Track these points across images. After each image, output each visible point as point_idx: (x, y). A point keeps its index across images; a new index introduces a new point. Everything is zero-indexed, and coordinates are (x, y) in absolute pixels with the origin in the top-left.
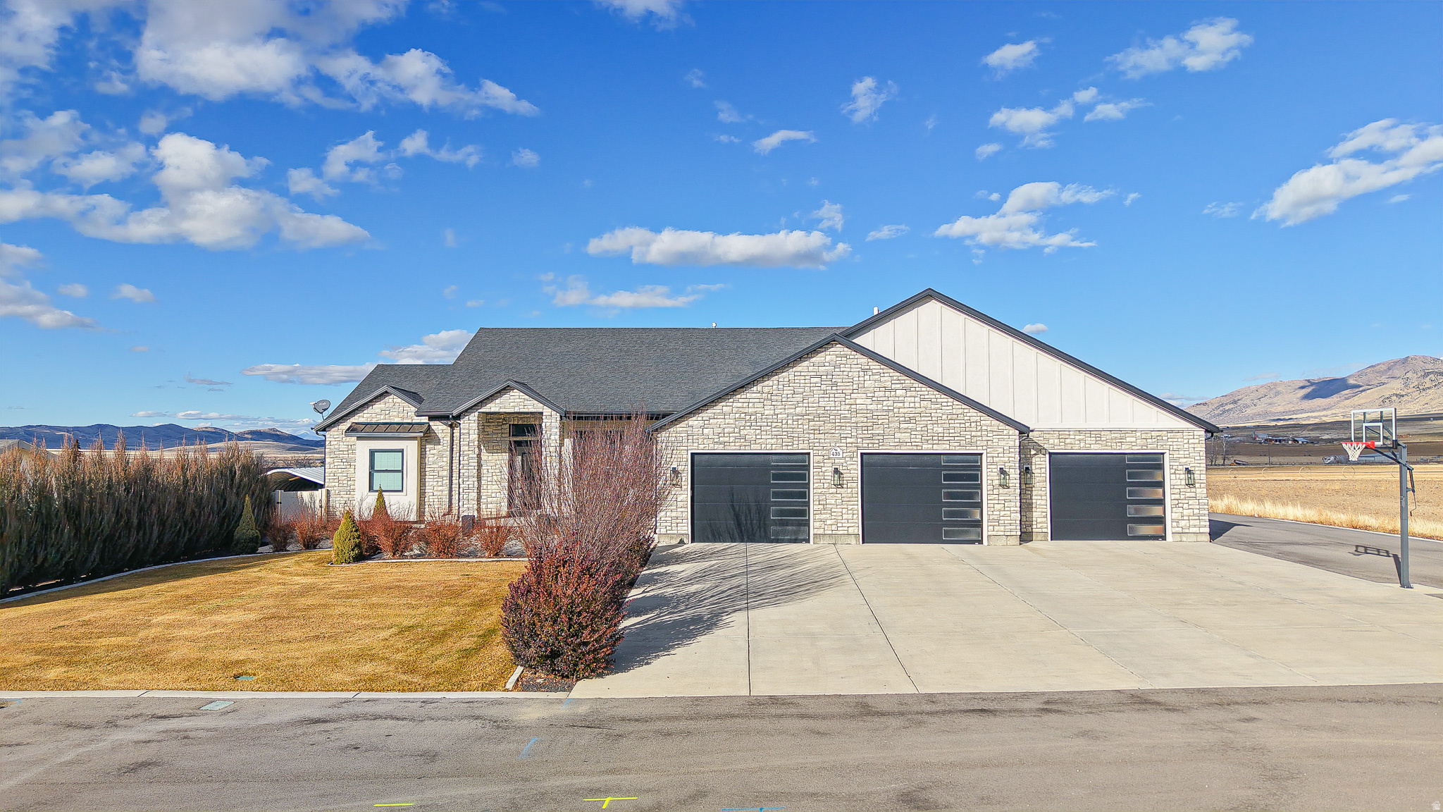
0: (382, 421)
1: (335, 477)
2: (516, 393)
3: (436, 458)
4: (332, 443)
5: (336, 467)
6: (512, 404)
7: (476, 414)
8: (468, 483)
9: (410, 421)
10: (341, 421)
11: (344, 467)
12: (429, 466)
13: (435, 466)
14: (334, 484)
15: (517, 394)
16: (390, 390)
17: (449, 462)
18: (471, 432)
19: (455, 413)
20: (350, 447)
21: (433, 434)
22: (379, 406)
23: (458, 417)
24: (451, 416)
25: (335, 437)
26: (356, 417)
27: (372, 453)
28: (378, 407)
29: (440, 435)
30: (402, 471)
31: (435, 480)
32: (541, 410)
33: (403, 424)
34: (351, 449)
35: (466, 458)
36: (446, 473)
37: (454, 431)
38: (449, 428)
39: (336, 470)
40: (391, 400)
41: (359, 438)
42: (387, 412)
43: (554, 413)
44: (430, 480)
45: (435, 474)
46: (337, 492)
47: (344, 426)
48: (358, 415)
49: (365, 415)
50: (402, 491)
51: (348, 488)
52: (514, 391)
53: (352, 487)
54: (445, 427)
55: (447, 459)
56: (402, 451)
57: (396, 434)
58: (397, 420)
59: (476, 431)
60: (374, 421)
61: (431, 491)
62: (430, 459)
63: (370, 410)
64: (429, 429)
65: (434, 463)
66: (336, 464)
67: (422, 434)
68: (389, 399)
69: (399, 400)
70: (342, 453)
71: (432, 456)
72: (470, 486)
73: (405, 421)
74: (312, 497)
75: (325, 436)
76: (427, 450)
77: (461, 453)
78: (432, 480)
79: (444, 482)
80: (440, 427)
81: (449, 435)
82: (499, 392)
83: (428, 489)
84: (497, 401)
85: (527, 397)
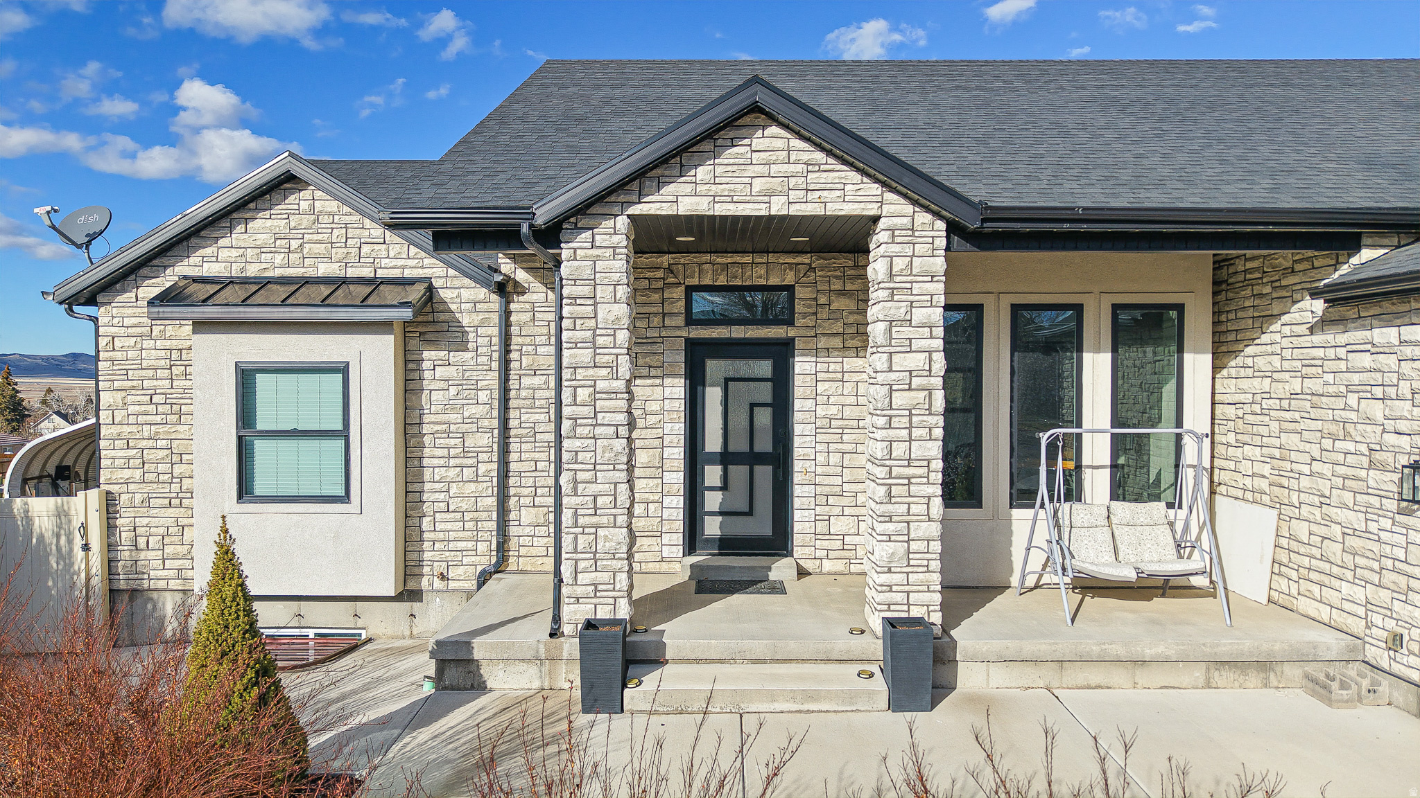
0: (278, 273)
1: (131, 453)
2: (771, 139)
3: (453, 391)
4: (118, 343)
5: (132, 419)
6: (758, 185)
7: (622, 222)
8: (593, 489)
9: (367, 272)
10: (144, 271)
11: (158, 419)
12: (433, 418)
13: (453, 418)
14: (126, 474)
15: (780, 144)
16: (299, 170)
17: (496, 404)
18: (603, 293)
19: (543, 214)
20: (175, 355)
21: (442, 317)
22: (269, 223)
23: (551, 236)
24: (525, 229)
25: (127, 322)
26: (194, 260)
27: (246, 377)
28: (263, 225)
29: (466, 320)
30: (344, 434)
31: (453, 462)
32: (872, 210)
33: (344, 282)
34: (178, 361)
35: (583, 394)
36: (487, 440)
37: (513, 306)
38: (495, 297)
39: (134, 429)
40: (304, 205)
41: (201, 326)
42: (295, 244)
43: (924, 218)
44: (436, 462)
45: (452, 442)
46: (138, 497)
47: (151, 288)
48: (201, 252)
49: (224, 254)
50: (346, 498)
51: (175, 487)
52: (768, 131)
53: (186, 483)
54: (482, 292)
55: (487, 394)
56: (343, 369)
57: (323, 314)
58: (325, 270)
59: (622, 292)
60: (252, 271)
61: (442, 496)
62: (434, 395)
63: (238, 236)
64: (430, 299)
65: (447, 408)
66: (131, 409)
67: (407, 313)
68: (299, 201)
69: (333, 205)
70: (150, 373)
71: (443, 385)
72: (600, 501)
73: (352, 273)
74: (61, 514)
75: (94, 320)
76: (426, 365)
77: (566, 374)
78: (442, 462)
79: (482, 468)
80: (466, 294)
81: (495, 318)
82: (710, 134)
83: (431, 492)
84: (703, 172)
85: (819, 156)
